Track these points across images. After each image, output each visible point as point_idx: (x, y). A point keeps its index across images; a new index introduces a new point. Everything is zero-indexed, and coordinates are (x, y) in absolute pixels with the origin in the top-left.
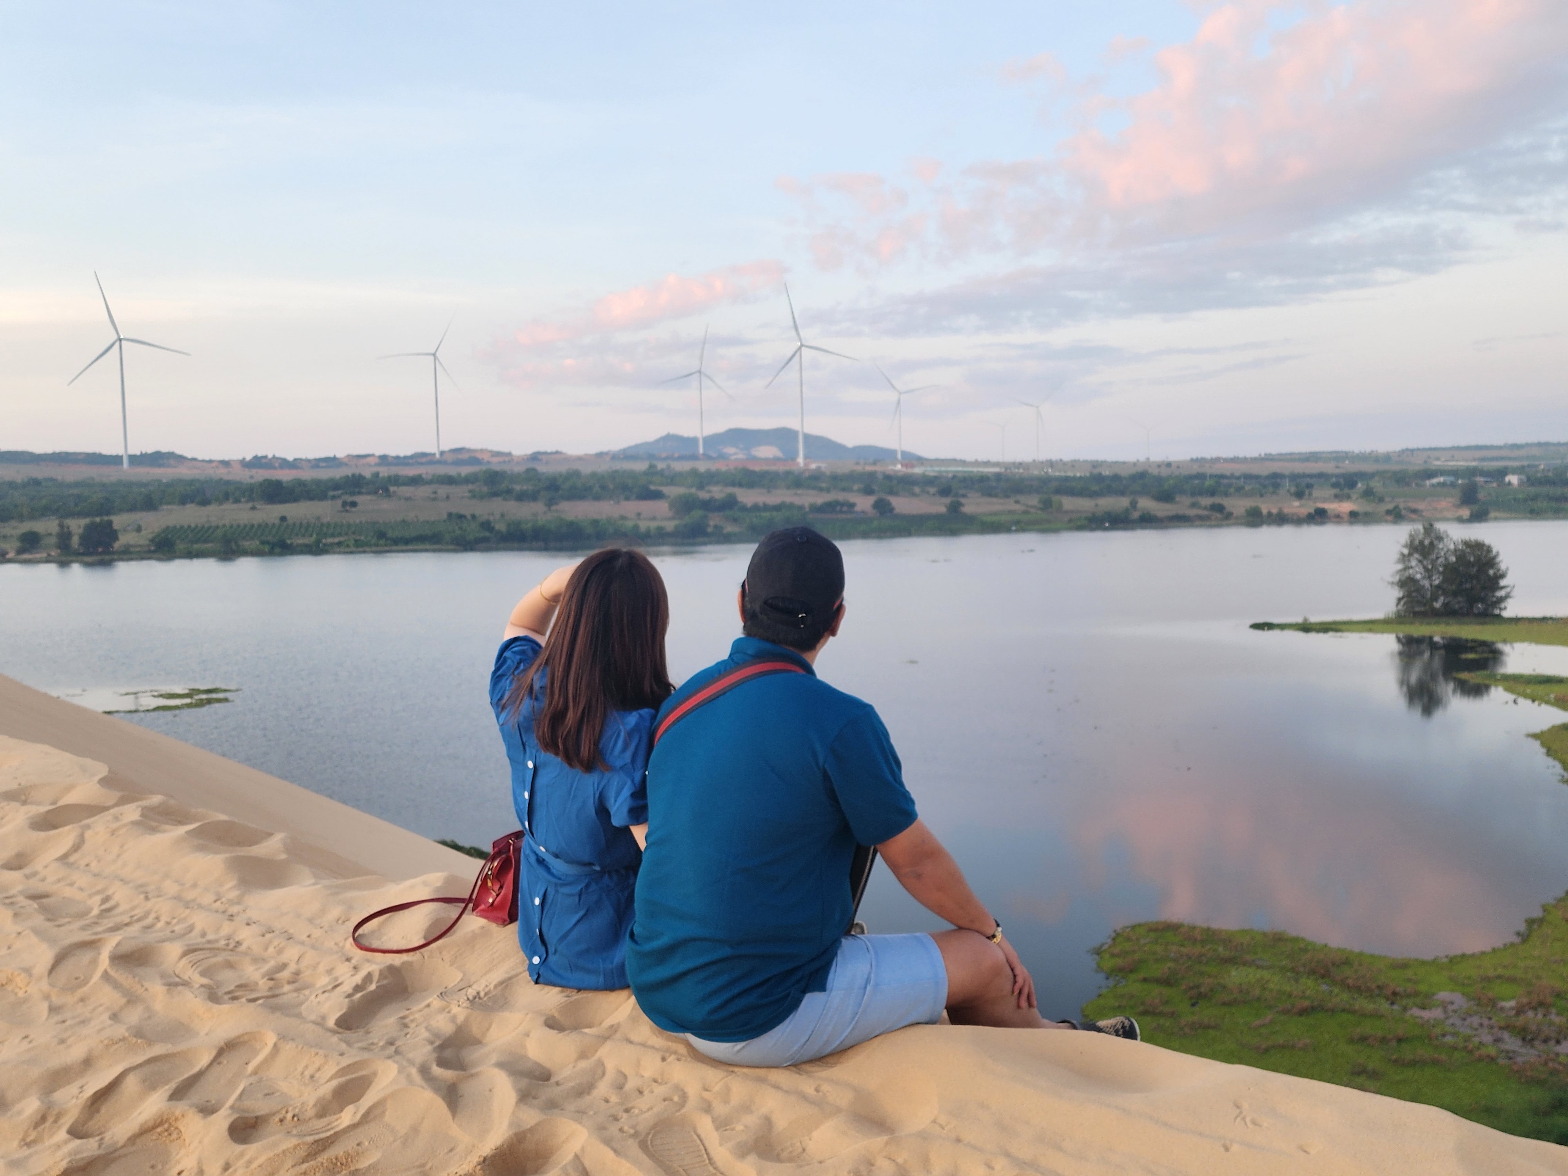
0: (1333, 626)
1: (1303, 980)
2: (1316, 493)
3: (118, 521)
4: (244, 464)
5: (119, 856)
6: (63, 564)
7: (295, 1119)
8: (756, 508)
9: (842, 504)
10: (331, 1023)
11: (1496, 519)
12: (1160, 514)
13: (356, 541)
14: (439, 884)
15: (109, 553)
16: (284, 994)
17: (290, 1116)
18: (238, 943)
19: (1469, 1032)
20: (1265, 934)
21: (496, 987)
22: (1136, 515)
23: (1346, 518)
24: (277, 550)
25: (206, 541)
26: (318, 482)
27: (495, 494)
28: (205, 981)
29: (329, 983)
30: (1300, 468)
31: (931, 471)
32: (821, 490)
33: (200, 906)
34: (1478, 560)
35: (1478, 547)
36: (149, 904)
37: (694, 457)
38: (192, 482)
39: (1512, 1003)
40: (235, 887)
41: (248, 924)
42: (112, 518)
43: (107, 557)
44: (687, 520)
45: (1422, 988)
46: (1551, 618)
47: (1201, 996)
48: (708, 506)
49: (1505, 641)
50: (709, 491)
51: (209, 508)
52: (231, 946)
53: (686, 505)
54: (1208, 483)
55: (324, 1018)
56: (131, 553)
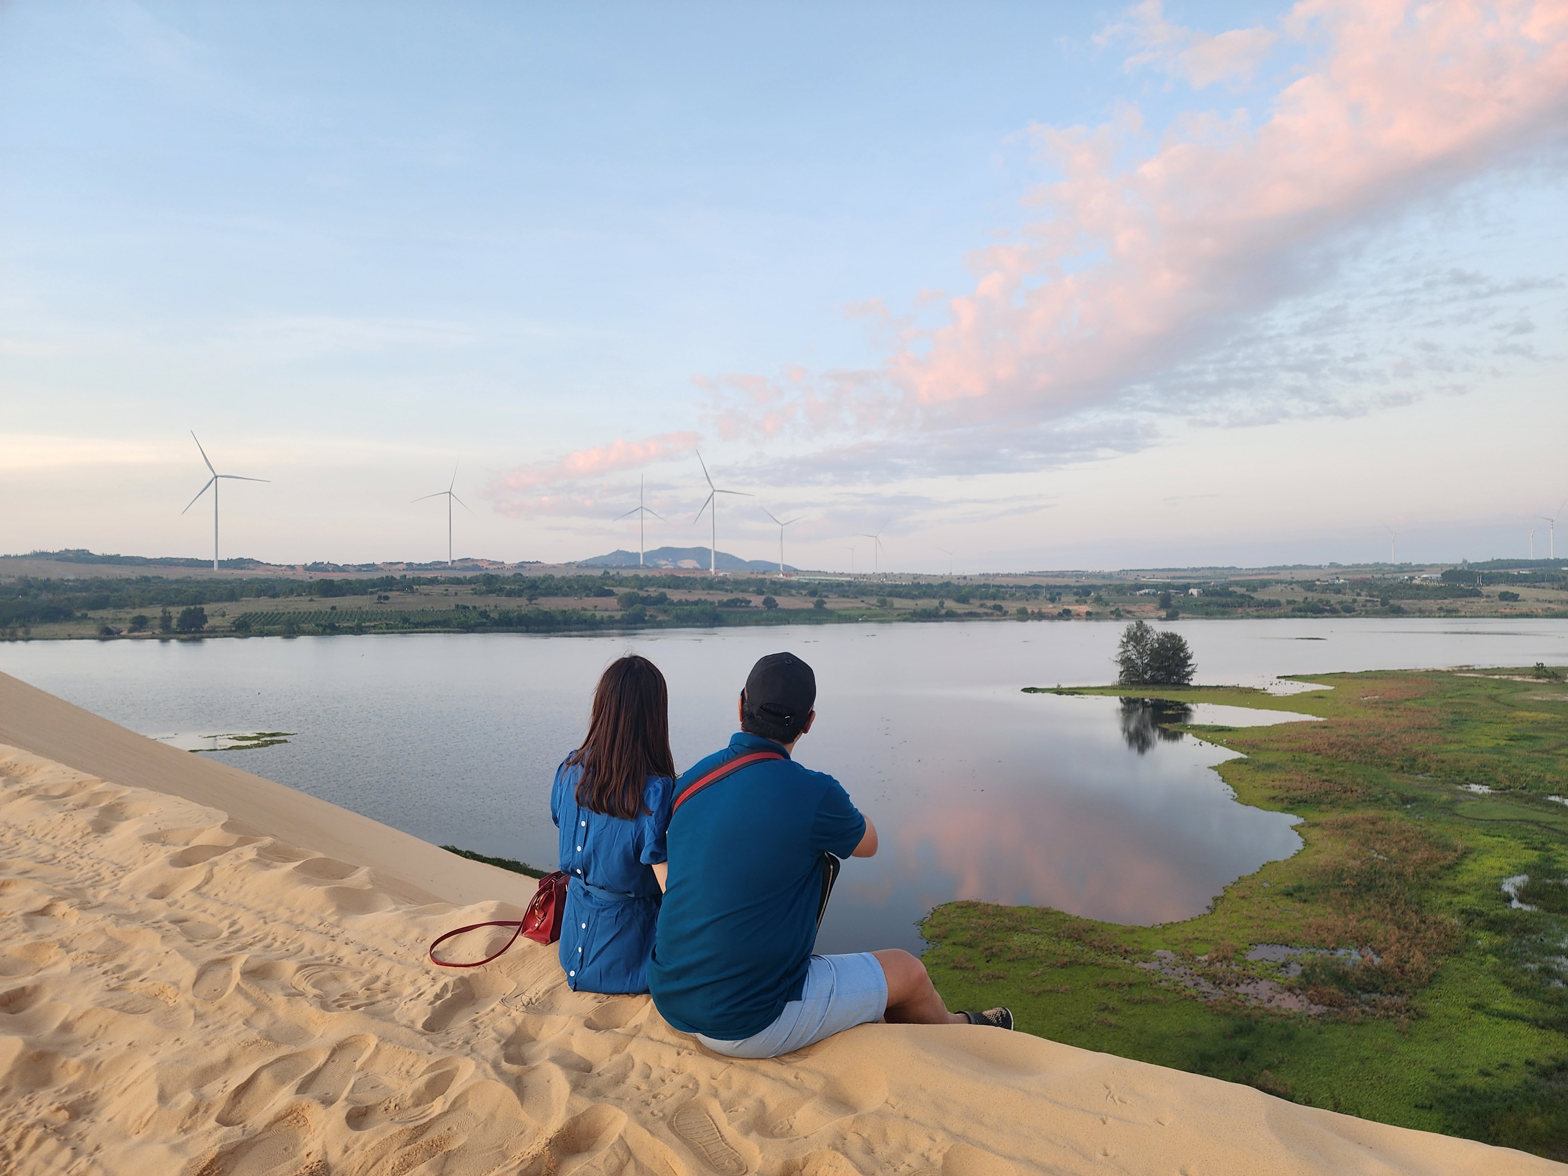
0: (1077, 691)
1: (1063, 943)
2: (1063, 599)
3: (208, 608)
4: (306, 568)
5: (241, 887)
6: (164, 640)
7: (397, 1108)
8: (680, 603)
9: (742, 602)
10: (419, 1026)
11: (1183, 618)
12: (959, 611)
13: (387, 624)
14: (493, 910)
15: (201, 632)
16: (378, 1002)
17: (392, 1105)
18: (340, 959)
19: (1178, 979)
20: (1036, 910)
21: (544, 994)
22: (943, 612)
23: (1084, 616)
24: (328, 631)
25: (274, 624)
26: (360, 582)
27: (491, 592)
28: (316, 991)
29: (414, 992)
30: (1052, 582)
31: (803, 579)
32: (727, 591)
33: (308, 929)
34: (1173, 645)
35: (1172, 637)
36: (267, 928)
37: (637, 567)
38: (265, 581)
39: (1206, 957)
40: (333, 913)
41: (346, 944)
42: (203, 606)
43: (198, 635)
44: (630, 611)
45: (1145, 947)
46: (1222, 686)
47: (993, 955)
48: (647, 601)
49: (1192, 702)
50: (647, 591)
51: (277, 599)
52: (335, 962)
53: (629, 601)
54: (992, 590)
55: (413, 1022)
56: (216, 632)
